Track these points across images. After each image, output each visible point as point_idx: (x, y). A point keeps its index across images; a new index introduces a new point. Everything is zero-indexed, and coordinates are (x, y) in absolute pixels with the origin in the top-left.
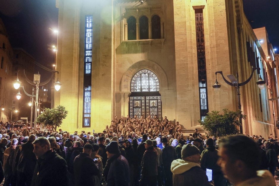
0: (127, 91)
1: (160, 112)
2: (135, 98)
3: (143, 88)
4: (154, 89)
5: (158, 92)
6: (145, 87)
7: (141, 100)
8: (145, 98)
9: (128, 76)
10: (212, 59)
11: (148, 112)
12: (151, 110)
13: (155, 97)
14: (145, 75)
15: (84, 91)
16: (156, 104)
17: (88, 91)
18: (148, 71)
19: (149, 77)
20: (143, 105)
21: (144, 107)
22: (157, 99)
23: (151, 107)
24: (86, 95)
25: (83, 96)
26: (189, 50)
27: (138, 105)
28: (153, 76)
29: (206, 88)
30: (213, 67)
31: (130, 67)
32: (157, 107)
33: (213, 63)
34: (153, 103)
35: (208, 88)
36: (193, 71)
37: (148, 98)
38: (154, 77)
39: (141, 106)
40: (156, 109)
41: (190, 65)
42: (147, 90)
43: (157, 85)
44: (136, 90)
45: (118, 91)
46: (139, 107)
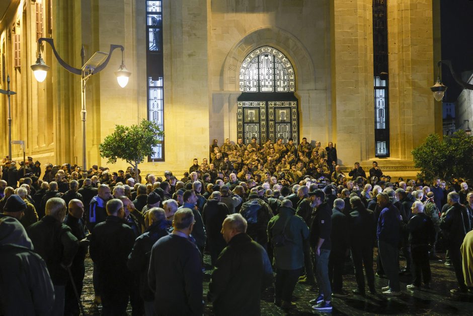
0: (234, 90)
1: (295, 132)
2: (247, 104)
3: (263, 83)
4: (284, 87)
5: (292, 93)
6: (267, 83)
7: (259, 108)
8: (267, 105)
9: (235, 59)
10: (401, 33)
11: (272, 132)
12: (278, 128)
13: (286, 104)
14: (266, 58)
15: (149, 88)
16: (289, 116)
17: (155, 87)
18: (272, 51)
19: (274, 62)
20: (263, 117)
21: (264, 122)
22: (290, 108)
23: (278, 123)
24: (152, 97)
25: (146, 98)
26: (360, 11)
27: (254, 119)
28: (283, 60)
29: (386, 89)
30: (403, 47)
31: (241, 41)
32: (291, 123)
33: (402, 40)
34: (283, 114)
35: (390, 88)
36: (366, 55)
37: (272, 104)
38: (285, 64)
39: (260, 120)
40: (288, 127)
41: (361, 44)
42: (270, 89)
43: (289, 80)
44: (250, 88)
45: (218, 89)
46: (256, 123)
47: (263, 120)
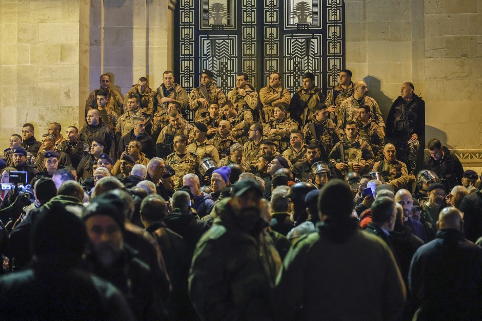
11: (272, 57)
12: (290, 44)
16: (319, 11)
20: (250, 17)
21: (252, 31)
27: (224, 21)
32: (324, 31)
39: (240, 25)
40: (316, 43)
46: (229, 33)
47: (249, 25)
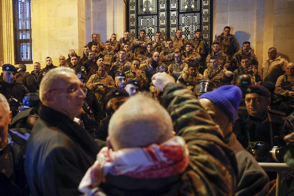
20: (163, 7)
21: (164, 14)
23: (182, 13)
27: (151, 9)
32: (200, 12)
39: (158, 11)
46: (153, 15)
47: (163, 11)
